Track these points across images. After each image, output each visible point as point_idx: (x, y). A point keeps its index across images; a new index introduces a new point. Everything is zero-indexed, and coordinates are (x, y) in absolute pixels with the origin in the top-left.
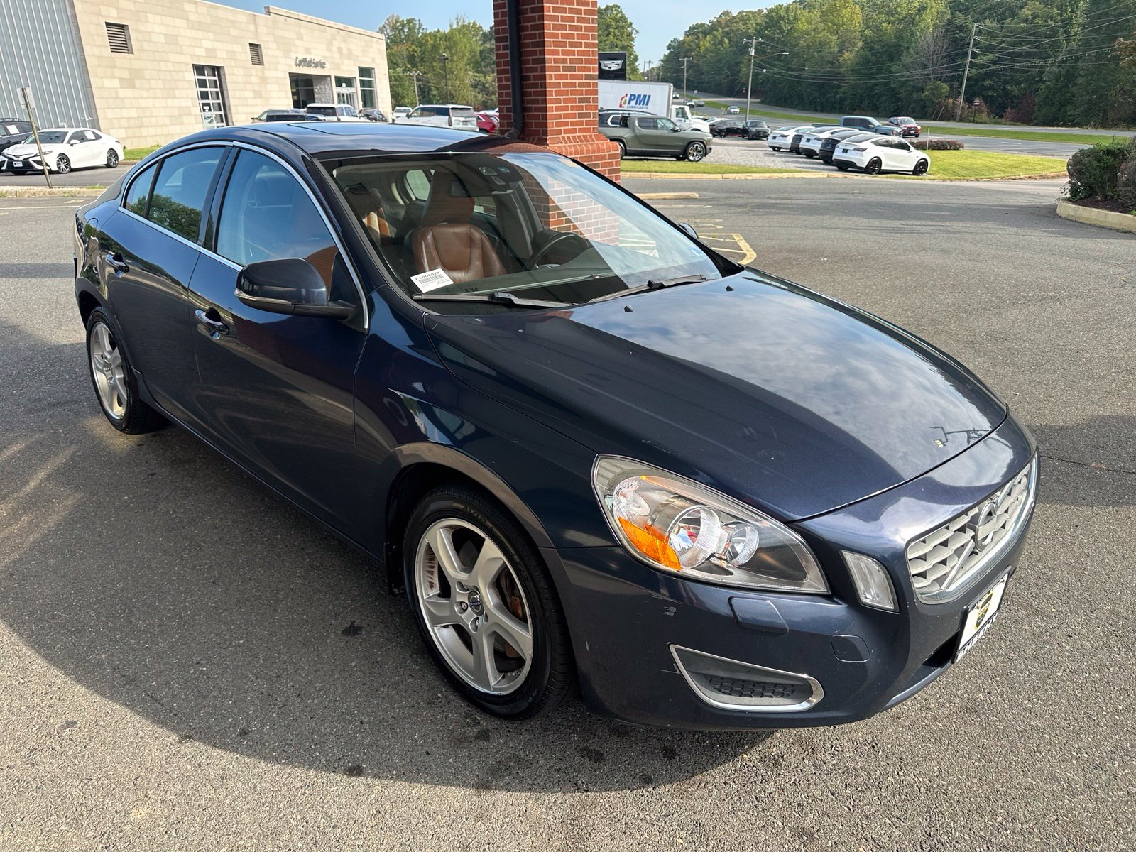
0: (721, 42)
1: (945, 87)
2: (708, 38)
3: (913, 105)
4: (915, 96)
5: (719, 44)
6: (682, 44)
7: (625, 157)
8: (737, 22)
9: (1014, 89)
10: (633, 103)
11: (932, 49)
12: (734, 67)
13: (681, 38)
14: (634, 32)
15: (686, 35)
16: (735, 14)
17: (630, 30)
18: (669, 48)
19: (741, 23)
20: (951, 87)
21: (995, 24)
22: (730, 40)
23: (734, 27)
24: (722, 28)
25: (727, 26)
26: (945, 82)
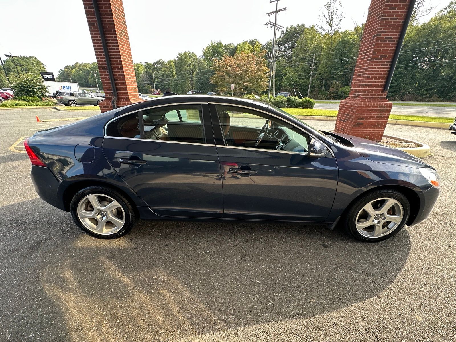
0: (79, 71)
1: (150, 86)
2: (74, 70)
3: (143, 90)
4: (143, 88)
5: (78, 72)
6: (64, 71)
7: (77, 105)
8: (82, 66)
9: (166, 87)
10: (65, 89)
11: (144, 77)
12: (87, 79)
13: (63, 69)
14: (45, 66)
15: (64, 68)
16: (80, 63)
17: (43, 65)
18: (59, 72)
19: (84, 66)
20: (151, 86)
21: (157, 72)
22: (82, 71)
23: (82, 67)
24: (78, 67)
25: (79, 67)
26: (150, 85)
